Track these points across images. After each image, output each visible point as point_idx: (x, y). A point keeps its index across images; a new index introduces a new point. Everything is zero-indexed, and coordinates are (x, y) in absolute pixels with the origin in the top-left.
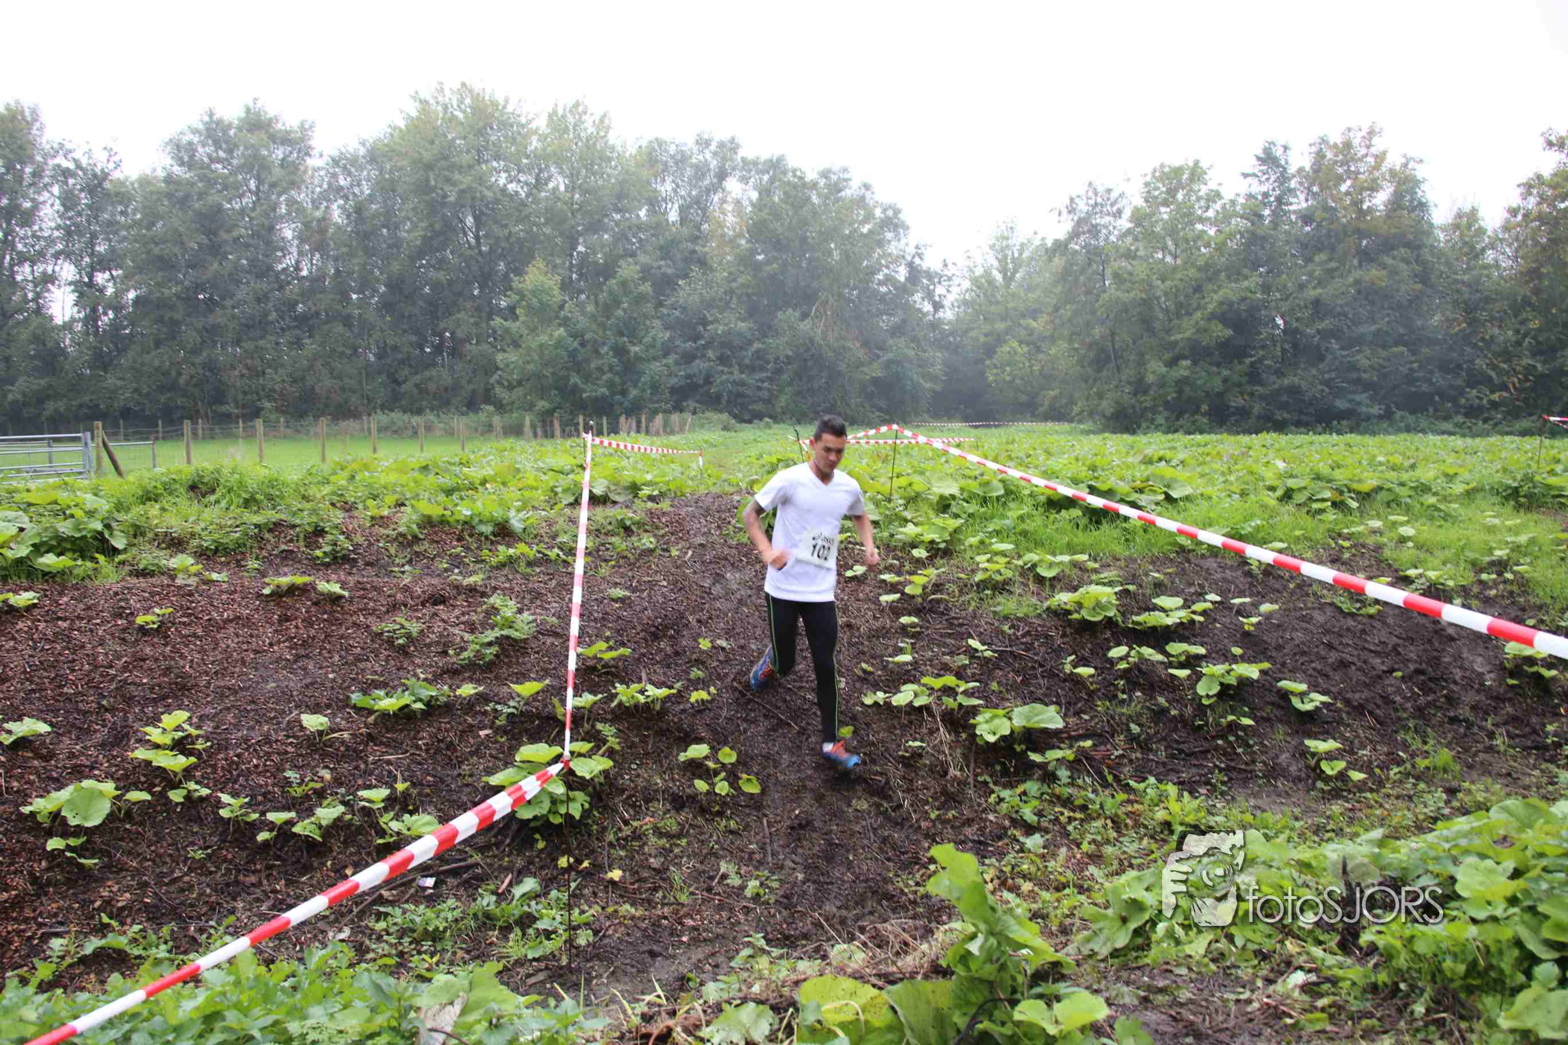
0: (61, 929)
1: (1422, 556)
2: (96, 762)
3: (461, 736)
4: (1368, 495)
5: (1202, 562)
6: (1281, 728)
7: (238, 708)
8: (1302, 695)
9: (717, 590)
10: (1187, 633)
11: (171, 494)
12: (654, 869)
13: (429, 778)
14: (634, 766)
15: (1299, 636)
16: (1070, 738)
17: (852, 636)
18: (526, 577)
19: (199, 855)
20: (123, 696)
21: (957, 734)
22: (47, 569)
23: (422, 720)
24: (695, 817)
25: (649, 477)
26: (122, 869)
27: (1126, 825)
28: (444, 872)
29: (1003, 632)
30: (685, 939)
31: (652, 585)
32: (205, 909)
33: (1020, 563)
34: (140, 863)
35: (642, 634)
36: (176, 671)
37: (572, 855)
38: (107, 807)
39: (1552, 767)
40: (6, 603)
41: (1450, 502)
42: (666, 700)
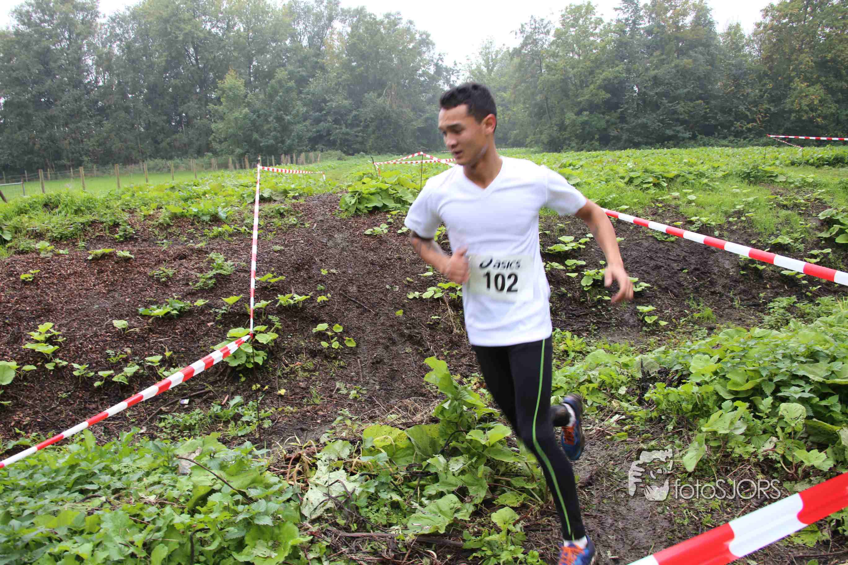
1: (699, 210)
2: (5, 352)
3: (198, 327)
4: (672, 179)
7: (79, 319)
9: (330, 244)
10: (576, 254)
11: (34, 209)
12: (302, 388)
13: (183, 349)
14: (289, 337)
15: (635, 254)
17: (401, 264)
18: (229, 242)
19: (64, 395)
20: (17, 317)
21: (458, 311)
23: (177, 319)
24: (322, 361)
25: (293, 186)
26: (24, 405)
28: (194, 396)
30: (319, 421)
31: (296, 243)
32: (69, 423)
34: (33, 402)
35: (291, 269)
36: (44, 302)
37: (259, 383)
38: (13, 374)
39: (762, 314)
41: (715, 181)
42: (305, 301)
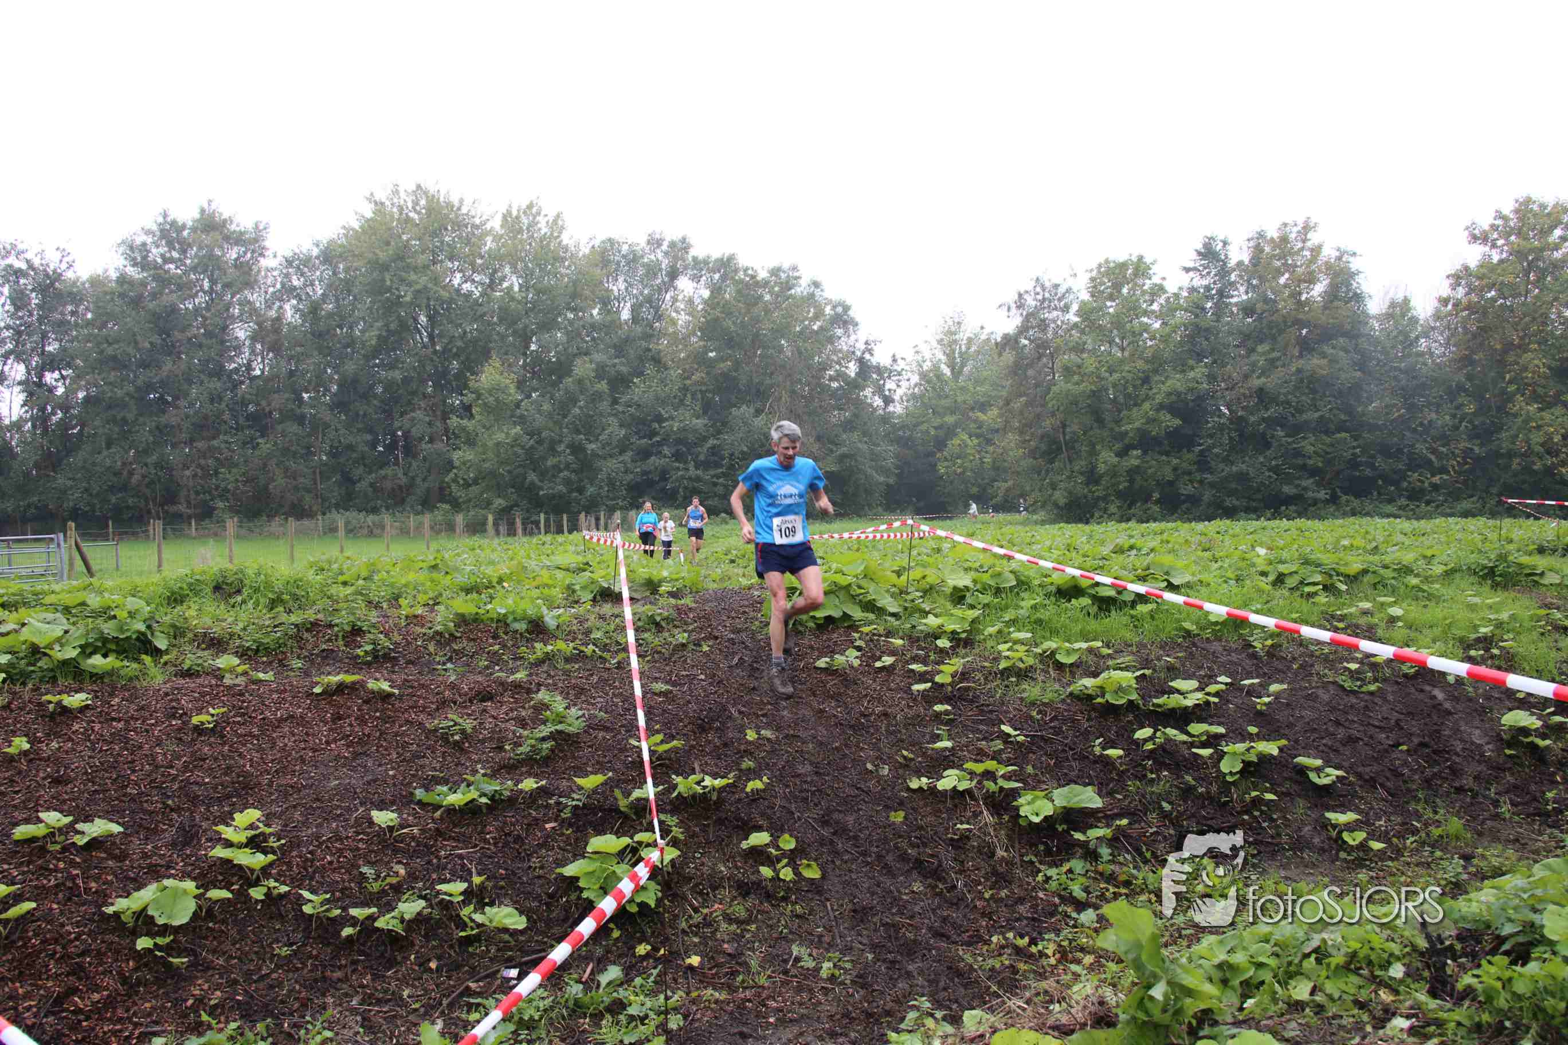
0: (156, 1029)
1: (1413, 635)
2: (171, 861)
3: (527, 830)
4: (1355, 577)
5: (1208, 646)
6: (1301, 802)
7: (303, 806)
8: (1318, 770)
10: (1204, 714)
11: (196, 594)
12: (729, 955)
13: (502, 871)
14: (697, 855)
15: (1308, 714)
16: (1106, 817)
17: (888, 725)
18: (567, 673)
19: (285, 951)
20: (187, 795)
21: (1000, 816)
22: (95, 671)
23: (487, 815)
24: (761, 903)
25: (665, 574)
26: (208, 967)
28: (526, 963)
29: (1031, 717)
30: (771, 1020)
31: (692, 678)
32: (296, 1005)
33: (1039, 650)
34: (227, 961)
35: (689, 727)
36: (237, 770)
37: (648, 943)
38: (191, 906)
39: (1556, 832)
40: (59, 703)
41: (1432, 583)
42: (722, 789)
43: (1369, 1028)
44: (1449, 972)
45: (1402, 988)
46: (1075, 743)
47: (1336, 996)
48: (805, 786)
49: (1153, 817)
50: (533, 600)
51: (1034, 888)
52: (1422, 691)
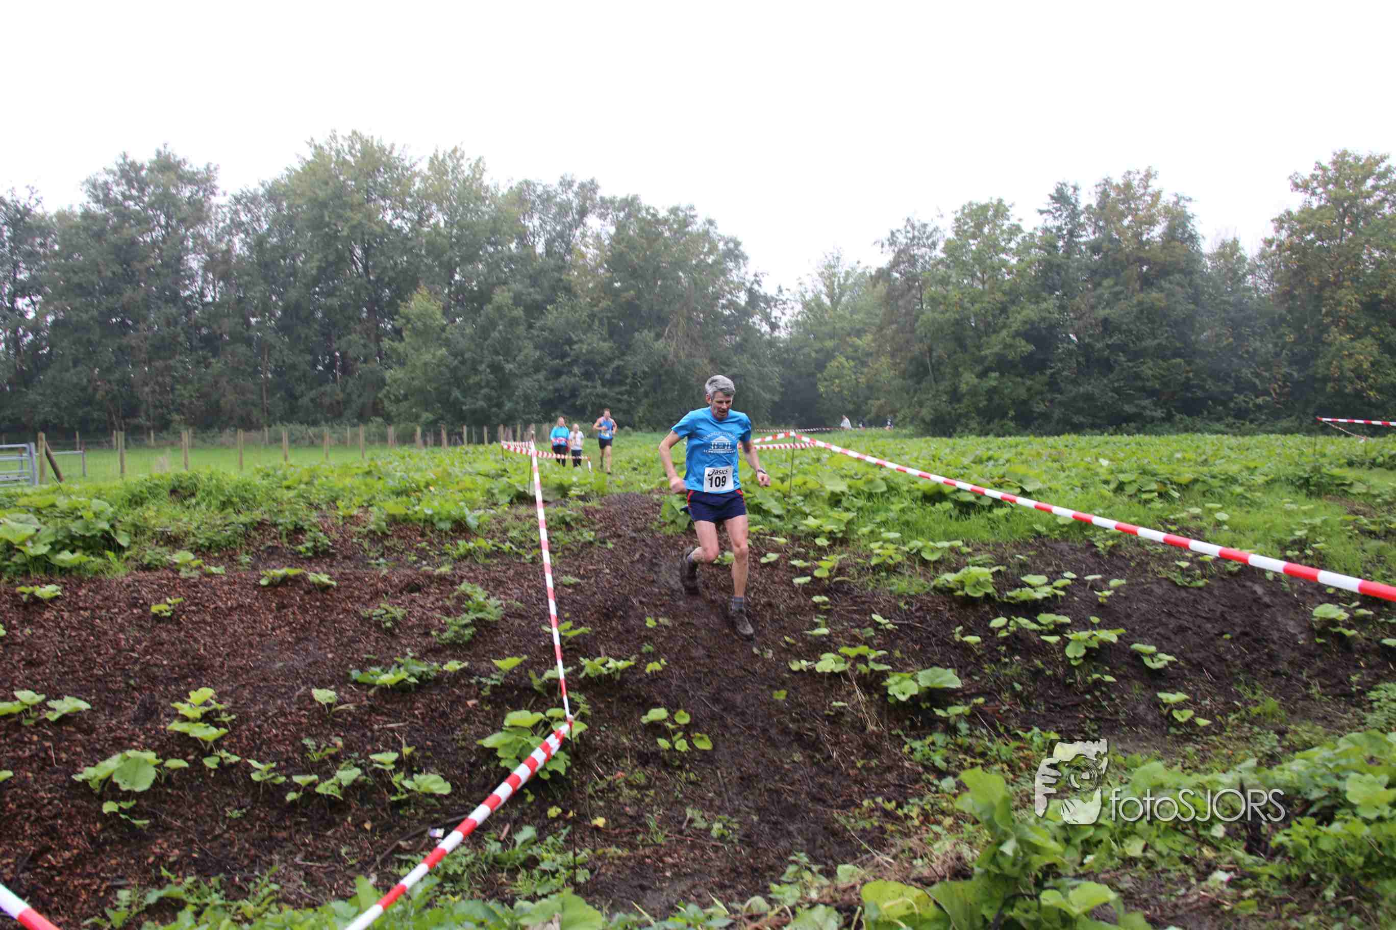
0: (122, 882)
1: (1237, 537)
2: (133, 735)
3: (451, 706)
4: (1187, 486)
5: (1056, 546)
6: (1136, 684)
7: (251, 685)
8: (1152, 656)
10: (1052, 606)
11: (155, 497)
12: (631, 817)
13: (429, 743)
14: (603, 729)
15: (1144, 606)
16: (965, 696)
17: (773, 613)
19: (236, 814)
20: (148, 676)
21: (870, 694)
22: (63, 565)
23: (415, 693)
24: (659, 771)
25: (574, 479)
26: (167, 828)
27: (1020, 769)
28: (449, 824)
29: (899, 608)
30: (668, 874)
31: (597, 572)
32: (246, 862)
33: (906, 549)
34: (183, 823)
35: (595, 615)
36: (192, 653)
37: (559, 806)
38: (152, 774)
39: (1359, 711)
40: (32, 595)
41: (1255, 491)
42: (624, 671)
43: (1193, 881)
44: (1264, 831)
45: (1223, 846)
46: (937, 631)
47: (1165, 852)
48: (699, 668)
49: (1006, 696)
50: (456, 503)
51: (900, 759)
52: (1244, 586)
